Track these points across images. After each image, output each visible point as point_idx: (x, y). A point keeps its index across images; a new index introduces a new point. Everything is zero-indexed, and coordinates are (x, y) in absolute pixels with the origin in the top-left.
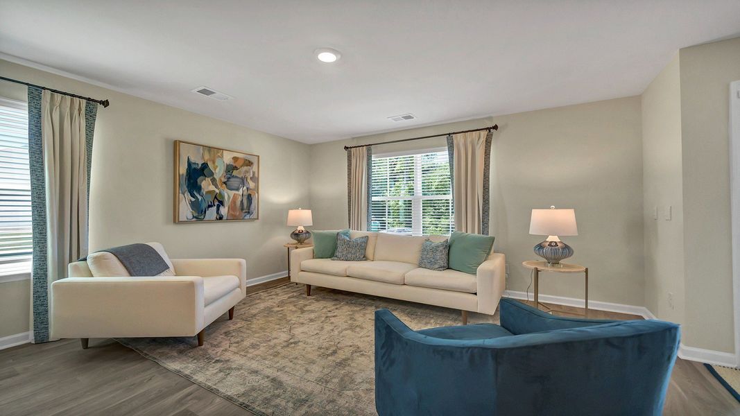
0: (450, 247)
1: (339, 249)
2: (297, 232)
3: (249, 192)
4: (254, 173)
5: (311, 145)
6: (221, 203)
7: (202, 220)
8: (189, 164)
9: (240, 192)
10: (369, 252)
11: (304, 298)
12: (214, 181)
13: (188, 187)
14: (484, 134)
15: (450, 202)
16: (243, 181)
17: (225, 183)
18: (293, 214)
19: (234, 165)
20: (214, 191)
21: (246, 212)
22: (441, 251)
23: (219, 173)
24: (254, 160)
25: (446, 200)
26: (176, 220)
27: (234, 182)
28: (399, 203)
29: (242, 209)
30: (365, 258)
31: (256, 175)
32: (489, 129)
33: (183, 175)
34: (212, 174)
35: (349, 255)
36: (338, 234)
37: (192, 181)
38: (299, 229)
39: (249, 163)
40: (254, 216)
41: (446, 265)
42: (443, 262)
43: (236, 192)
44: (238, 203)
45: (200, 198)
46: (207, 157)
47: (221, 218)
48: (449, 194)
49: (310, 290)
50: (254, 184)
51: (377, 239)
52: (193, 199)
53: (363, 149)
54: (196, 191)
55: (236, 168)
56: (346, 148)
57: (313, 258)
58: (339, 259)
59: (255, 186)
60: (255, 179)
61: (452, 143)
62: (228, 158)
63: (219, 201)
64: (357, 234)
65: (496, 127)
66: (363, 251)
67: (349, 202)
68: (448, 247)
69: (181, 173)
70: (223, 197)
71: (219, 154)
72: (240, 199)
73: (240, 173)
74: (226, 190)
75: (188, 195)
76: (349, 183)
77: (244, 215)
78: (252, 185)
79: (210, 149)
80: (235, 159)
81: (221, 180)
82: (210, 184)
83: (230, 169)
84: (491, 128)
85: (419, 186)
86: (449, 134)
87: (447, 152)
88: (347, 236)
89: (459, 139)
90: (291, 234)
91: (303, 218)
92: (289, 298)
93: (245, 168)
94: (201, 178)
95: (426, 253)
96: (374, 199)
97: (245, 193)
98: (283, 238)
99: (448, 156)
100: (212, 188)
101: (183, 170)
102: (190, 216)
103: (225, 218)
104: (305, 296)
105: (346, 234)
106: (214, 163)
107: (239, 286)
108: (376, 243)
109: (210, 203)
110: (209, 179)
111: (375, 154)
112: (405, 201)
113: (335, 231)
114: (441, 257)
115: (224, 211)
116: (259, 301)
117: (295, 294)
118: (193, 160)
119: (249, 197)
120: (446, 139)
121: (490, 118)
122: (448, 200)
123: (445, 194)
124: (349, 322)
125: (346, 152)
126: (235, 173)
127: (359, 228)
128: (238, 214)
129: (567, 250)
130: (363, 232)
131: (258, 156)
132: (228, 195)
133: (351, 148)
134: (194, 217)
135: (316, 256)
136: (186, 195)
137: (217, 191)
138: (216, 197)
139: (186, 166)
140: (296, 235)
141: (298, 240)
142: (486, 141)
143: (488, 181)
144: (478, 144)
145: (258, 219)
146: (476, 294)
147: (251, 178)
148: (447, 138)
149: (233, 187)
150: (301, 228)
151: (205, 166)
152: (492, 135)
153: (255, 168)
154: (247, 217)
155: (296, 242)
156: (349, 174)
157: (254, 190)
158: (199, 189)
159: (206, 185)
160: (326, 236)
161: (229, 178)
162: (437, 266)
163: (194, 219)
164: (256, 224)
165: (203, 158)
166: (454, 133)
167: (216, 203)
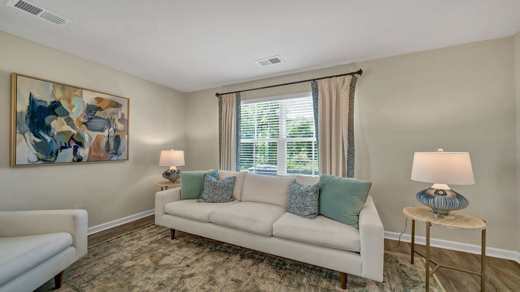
0: (320, 191)
1: (206, 191)
2: (169, 172)
3: (117, 133)
4: (123, 115)
5: (187, 93)
6: (80, 144)
7: (52, 162)
8: (32, 101)
9: (106, 133)
10: (237, 192)
11: (167, 243)
12: (69, 121)
13: (30, 127)
14: (348, 78)
15: (313, 144)
16: (109, 122)
17: (85, 123)
18: (164, 154)
19: (98, 105)
20: (70, 132)
21: (112, 153)
22: (312, 196)
23: (77, 112)
24: (124, 103)
25: (309, 142)
26: (13, 164)
27: (96, 123)
28: (265, 144)
29: (108, 150)
30: (232, 199)
31: (126, 117)
32: (352, 74)
33: (22, 113)
34: (66, 113)
35: (216, 197)
36: (205, 175)
37: (36, 120)
38: (171, 169)
39: (118, 105)
40: (124, 156)
41: (317, 211)
42: (313, 209)
43: (101, 133)
44: (103, 144)
45: (49, 139)
46: (59, 95)
47: (79, 160)
48: (312, 136)
49: (174, 233)
50: (123, 126)
51: (244, 179)
52: (38, 140)
53: (232, 96)
54: (43, 131)
55: (100, 109)
56: (217, 95)
57: (180, 199)
58: (205, 201)
59: (125, 128)
60: (125, 121)
61: (317, 88)
62: (89, 98)
63: (76, 142)
64: (225, 174)
65: (360, 72)
66: (230, 192)
67: (220, 143)
68: (319, 191)
69: (19, 110)
70: (83, 138)
71: (77, 93)
72: (105, 140)
73: (105, 113)
74: (86, 131)
75: (30, 136)
76: (220, 127)
77: (110, 156)
78: (120, 126)
79: (63, 86)
80: (99, 100)
81: (79, 121)
82: (63, 125)
83: (92, 110)
84: (355, 73)
85: (283, 129)
86: (314, 80)
87: (311, 98)
88: (215, 177)
89: (323, 85)
90: (163, 174)
91: (175, 158)
92: (151, 243)
93: (112, 109)
94: (51, 117)
95: (294, 197)
96: (242, 141)
97: (112, 134)
98: (157, 177)
99: (312, 101)
100: (67, 128)
101: (23, 106)
102: (34, 159)
103: (85, 159)
104: (169, 239)
105: (214, 175)
106: (69, 101)
107: (73, 245)
108: (243, 182)
109: (64, 145)
110: (63, 119)
111: (243, 100)
112: (269, 143)
113: (203, 172)
114: (311, 203)
115: (83, 152)
116: (114, 250)
117: (160, 236)
118: (37, 96)
119: (117, 139)
120: (311, 85)
121: (353, 64)
122: (311, 142)
123: (309, 136)
124: (207, 287)
125: (217, 99)
126: (98, 114)
127: (228, 168)
128: (102, 155)
129: (459, 199)
130: (233, 173)
131: (128, 99)
132: (89, 136)
133: (222, 94)
134: (39, 159)
135: (183, 197)
136: (26, 135)
137: (74, 132)
138: (72, 138)
139: (27, 103)
140: (167, 174)
141: (170, 179)
142: (351, 85)
143: (353, 123)
144: (342, 88)
145: (128, 159)
146: (359, 253)
147: (119, 120)
148: (312, 83)
149: (97, 128)
150: (173, 168)
151: (56, 105)
152: (356, 79)
153: (124, 110)
154: (115, 158)
155: (169, 181)
156: (220, 119)
157: (123, 131)
158: (48, 129)
159: (58, 125)
160: (194, 177)
161: (91, 118)
162: (307, 213)
163: (40, 162)
164: (127, 165)
165: (53, 94)
166: (318, 79)
167: (73, 144)
